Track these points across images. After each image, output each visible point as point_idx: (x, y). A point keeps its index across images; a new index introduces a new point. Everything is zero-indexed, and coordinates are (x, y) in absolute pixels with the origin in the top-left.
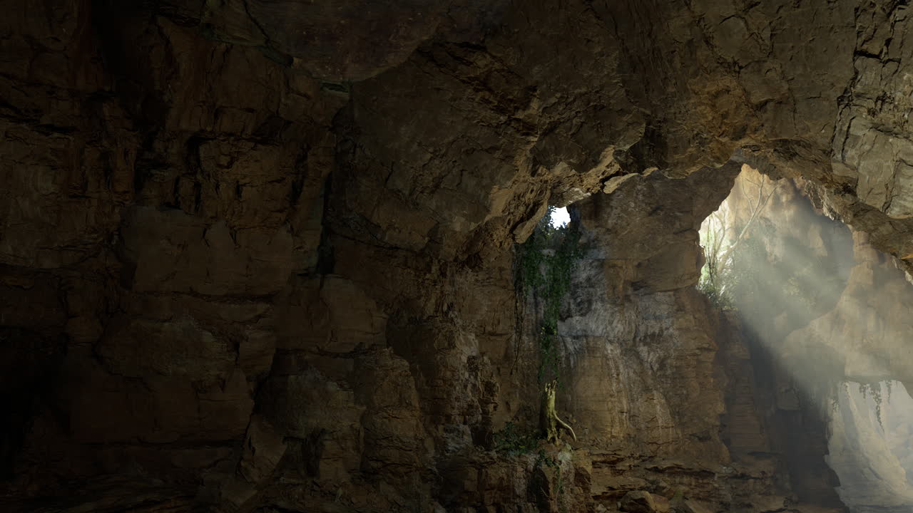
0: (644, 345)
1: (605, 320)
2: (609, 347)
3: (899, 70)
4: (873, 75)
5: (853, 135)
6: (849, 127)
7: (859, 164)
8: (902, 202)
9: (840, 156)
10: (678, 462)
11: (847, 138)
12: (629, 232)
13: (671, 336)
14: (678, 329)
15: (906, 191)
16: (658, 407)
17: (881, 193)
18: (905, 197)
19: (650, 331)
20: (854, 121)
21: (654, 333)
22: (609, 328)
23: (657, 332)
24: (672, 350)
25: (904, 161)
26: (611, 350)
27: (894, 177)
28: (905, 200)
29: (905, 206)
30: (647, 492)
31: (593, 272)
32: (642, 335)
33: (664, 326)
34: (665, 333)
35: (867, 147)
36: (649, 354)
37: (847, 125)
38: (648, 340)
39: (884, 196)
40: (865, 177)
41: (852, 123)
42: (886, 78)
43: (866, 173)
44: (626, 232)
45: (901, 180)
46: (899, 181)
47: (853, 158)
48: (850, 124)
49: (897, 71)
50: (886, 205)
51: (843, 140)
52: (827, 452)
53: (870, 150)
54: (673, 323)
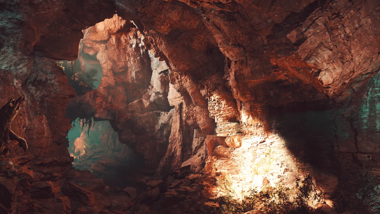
0: (33, 86)
1: (11, 61)
2: (16, 81)
3: (351, 7)
4: (343, 3)
5: (316, 23)
6: (317, 19)
7: (310, 36)
8: (317, 59)
9: (305, 29)
10: (55, 159)
11: (312, 23)
12: (46, 14)
13: (53, 85)
14: (58, 82)
15: (320, 55)
16: (45, 125)
17: (307, 52)
18: (319, 57)
19: (39, 78)
20: (321, 18)
21: (41, 80)
22: (13, 68)
23: (44, 80)
24: (53, 93)
25: (323, 44)
26: (16, 83)
27: (316, 48)
28: (318, 59)
29: (317, 61)
30: (50, 182)
31: (9, 26)
32: (32, 79)
33: (48, 78)
34: (49, 82)
35: (318, 31)
36: (36, 92)
37: (317, 17)
38: (36, 83)
39: (307, 54)
40: (308, 43)
41: (319, 18)
42: (347, 7)
43: (309, 42)
44: (44, 12)
45: (319, 50)
46: (318, 51)
47: (310, 33)
48: (318, 18)
49: (350, 7)
50: (307, 58)
51: (311, 23)
52: (68, 146)
53: (319, 33)
54: (55, 78)
